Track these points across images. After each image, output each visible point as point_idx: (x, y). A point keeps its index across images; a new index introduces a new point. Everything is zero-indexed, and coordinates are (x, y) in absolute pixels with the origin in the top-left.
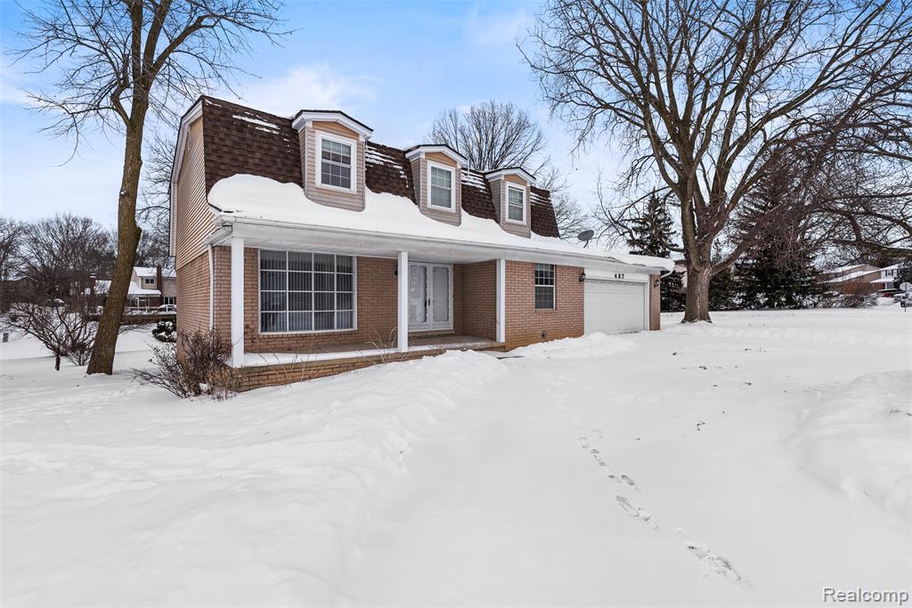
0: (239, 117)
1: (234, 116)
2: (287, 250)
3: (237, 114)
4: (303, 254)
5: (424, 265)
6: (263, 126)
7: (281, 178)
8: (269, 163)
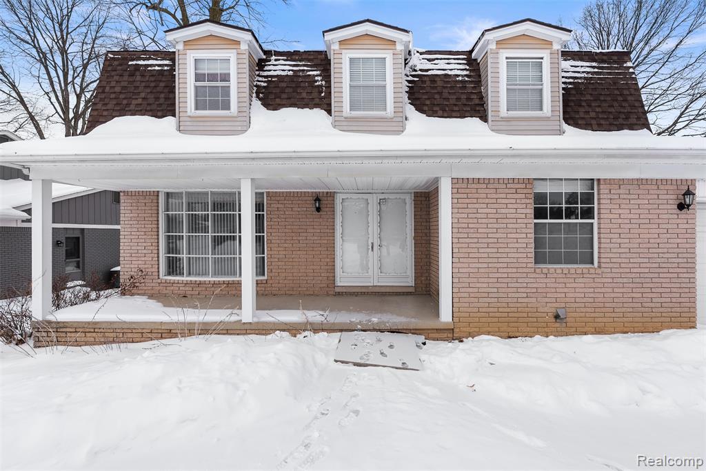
0: (134, 63)
1: (130, 63)
2: (184, 191)
3: (133, 60)
4: (199, 193)
5: (365, 196)
6: (155, 65)
7: (159, 114)
8: (151, 101)
